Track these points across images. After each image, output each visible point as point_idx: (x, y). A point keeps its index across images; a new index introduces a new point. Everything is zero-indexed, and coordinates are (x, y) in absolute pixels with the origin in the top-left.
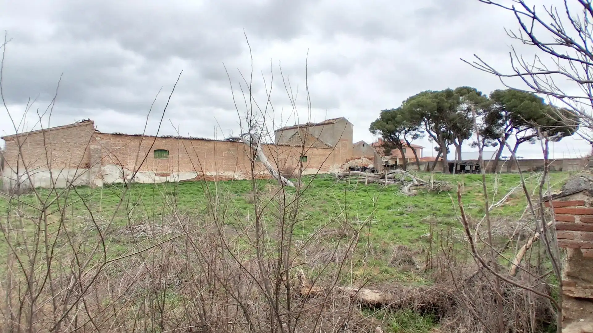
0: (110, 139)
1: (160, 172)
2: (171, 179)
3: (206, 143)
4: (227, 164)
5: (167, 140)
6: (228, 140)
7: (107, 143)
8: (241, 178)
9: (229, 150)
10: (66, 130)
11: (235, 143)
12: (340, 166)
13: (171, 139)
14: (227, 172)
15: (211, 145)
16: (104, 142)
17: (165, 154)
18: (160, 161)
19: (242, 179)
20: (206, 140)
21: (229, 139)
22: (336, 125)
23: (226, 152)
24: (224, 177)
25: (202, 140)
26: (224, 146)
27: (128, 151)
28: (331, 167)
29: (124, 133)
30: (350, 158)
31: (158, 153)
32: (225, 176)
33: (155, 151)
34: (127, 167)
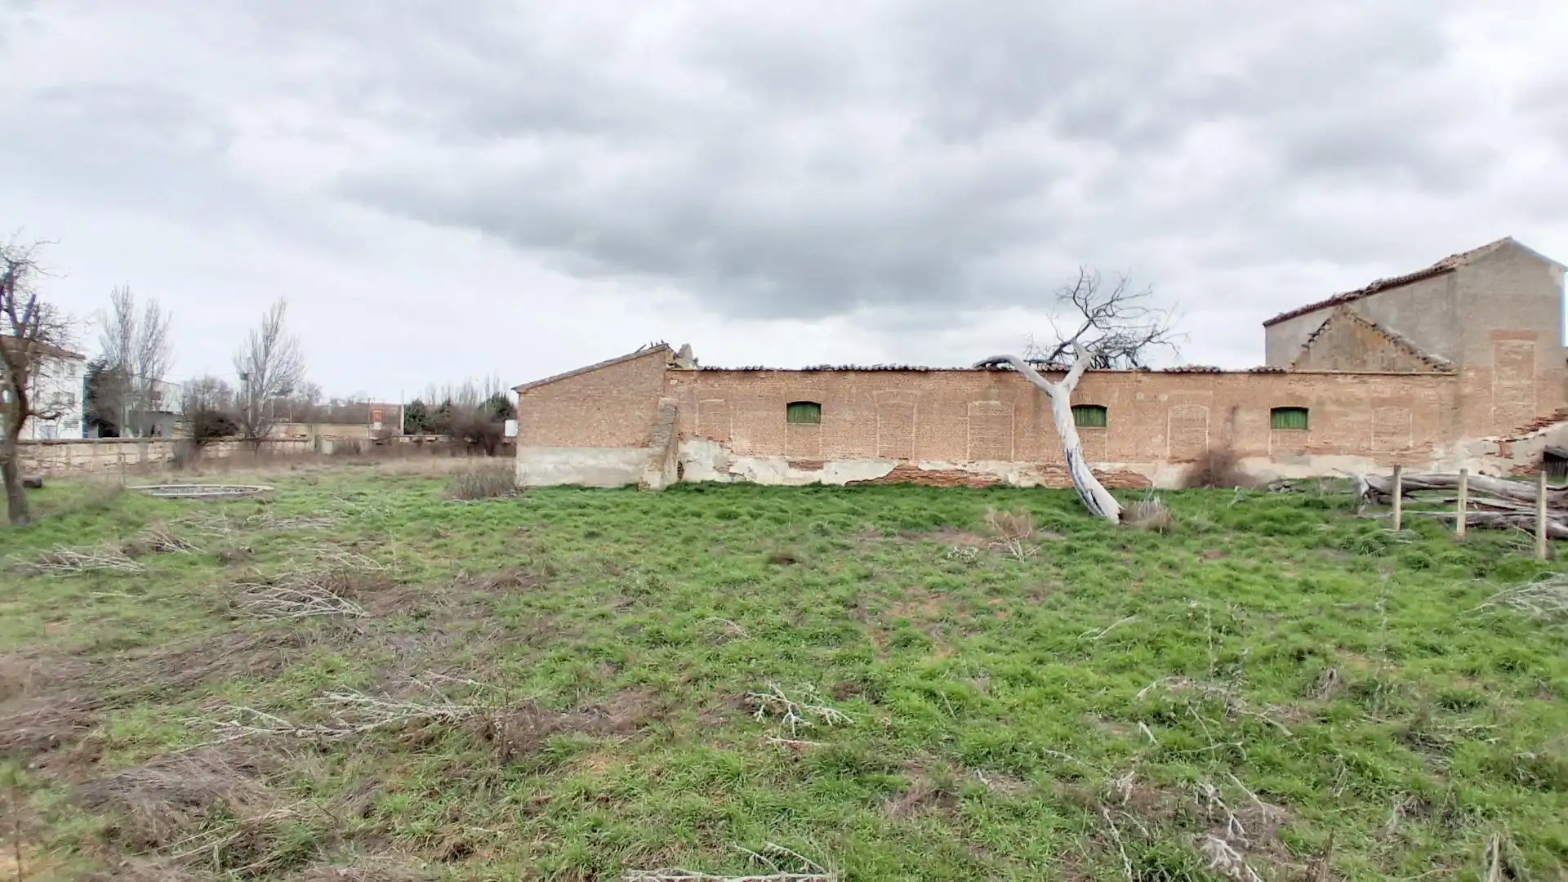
0: (695, 380)
1: (799, 459)
2: (824, 476)
3: (917, 380)
4: (982, 440)
5: (815, 378)
6: (981, 368)
7: (691, 391)
8: (1025, 483)
9: (986, 397)
10: (617, 368)
11: (1004, 376)
12: (1496, 448)
13: (827, 374)
14: (982, 463)
15: (928, 384)
16: (683, 388)
17: (813, 412)
18: (800, 430)
19: (1031, 484)
20: (914, 370)
21: (984, 365)
22: (1461, 278)
23: (977, 403)
24: (972, 478)
25: (905, 370)
26: (971, 386)
27: (731, 407)
28: (1439, 451)
29: (724, 368)
30: (1548, 413)
31: (797, 411)
32: (976, 474)
33: (789, 406)
34: (730, 446)
